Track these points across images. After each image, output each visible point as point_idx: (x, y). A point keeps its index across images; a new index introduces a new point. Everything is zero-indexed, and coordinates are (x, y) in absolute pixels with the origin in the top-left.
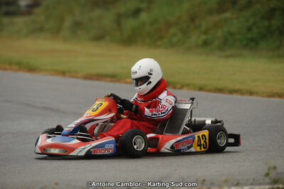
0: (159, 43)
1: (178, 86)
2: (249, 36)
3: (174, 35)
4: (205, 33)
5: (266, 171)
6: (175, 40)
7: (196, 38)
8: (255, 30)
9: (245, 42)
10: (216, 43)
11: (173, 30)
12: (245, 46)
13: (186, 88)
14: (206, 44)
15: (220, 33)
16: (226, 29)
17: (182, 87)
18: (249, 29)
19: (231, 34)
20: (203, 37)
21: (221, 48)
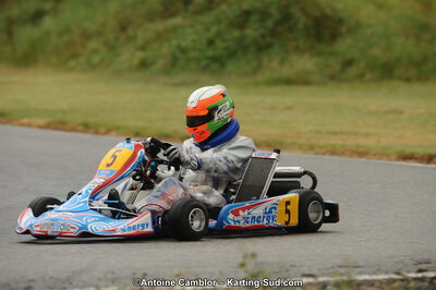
0: (72, 64)
1: (102, 130)
2: (210, 53)
3: (95, 51)
4: (143, 48)
5: (240, 260)
6: (96, 59)
7: (128, 56)
8: (220, 44)
9: (204, 63)
10: (161, 63)
11: (93, 44)
12: (205, 69)
13: (114, 133)
14: (144, 65)
15: (165, 49)
16: (174, 43)
17: (108, 131)
18: (211, 43)
19: (183, 50)
20: (140, 55)
21: (166, 72)
